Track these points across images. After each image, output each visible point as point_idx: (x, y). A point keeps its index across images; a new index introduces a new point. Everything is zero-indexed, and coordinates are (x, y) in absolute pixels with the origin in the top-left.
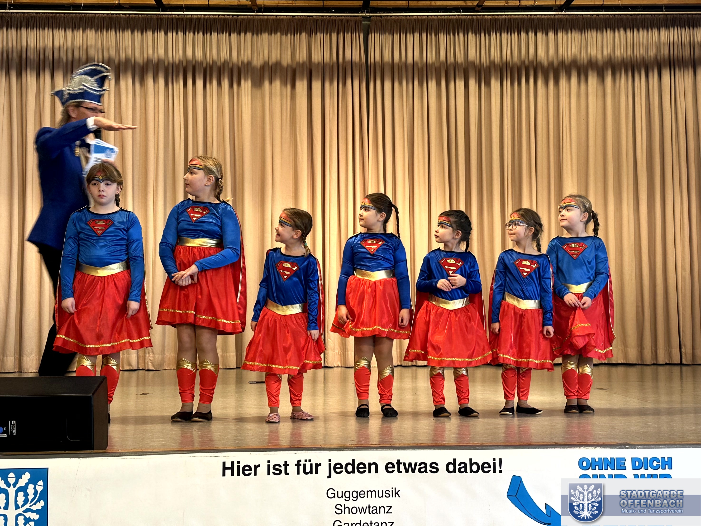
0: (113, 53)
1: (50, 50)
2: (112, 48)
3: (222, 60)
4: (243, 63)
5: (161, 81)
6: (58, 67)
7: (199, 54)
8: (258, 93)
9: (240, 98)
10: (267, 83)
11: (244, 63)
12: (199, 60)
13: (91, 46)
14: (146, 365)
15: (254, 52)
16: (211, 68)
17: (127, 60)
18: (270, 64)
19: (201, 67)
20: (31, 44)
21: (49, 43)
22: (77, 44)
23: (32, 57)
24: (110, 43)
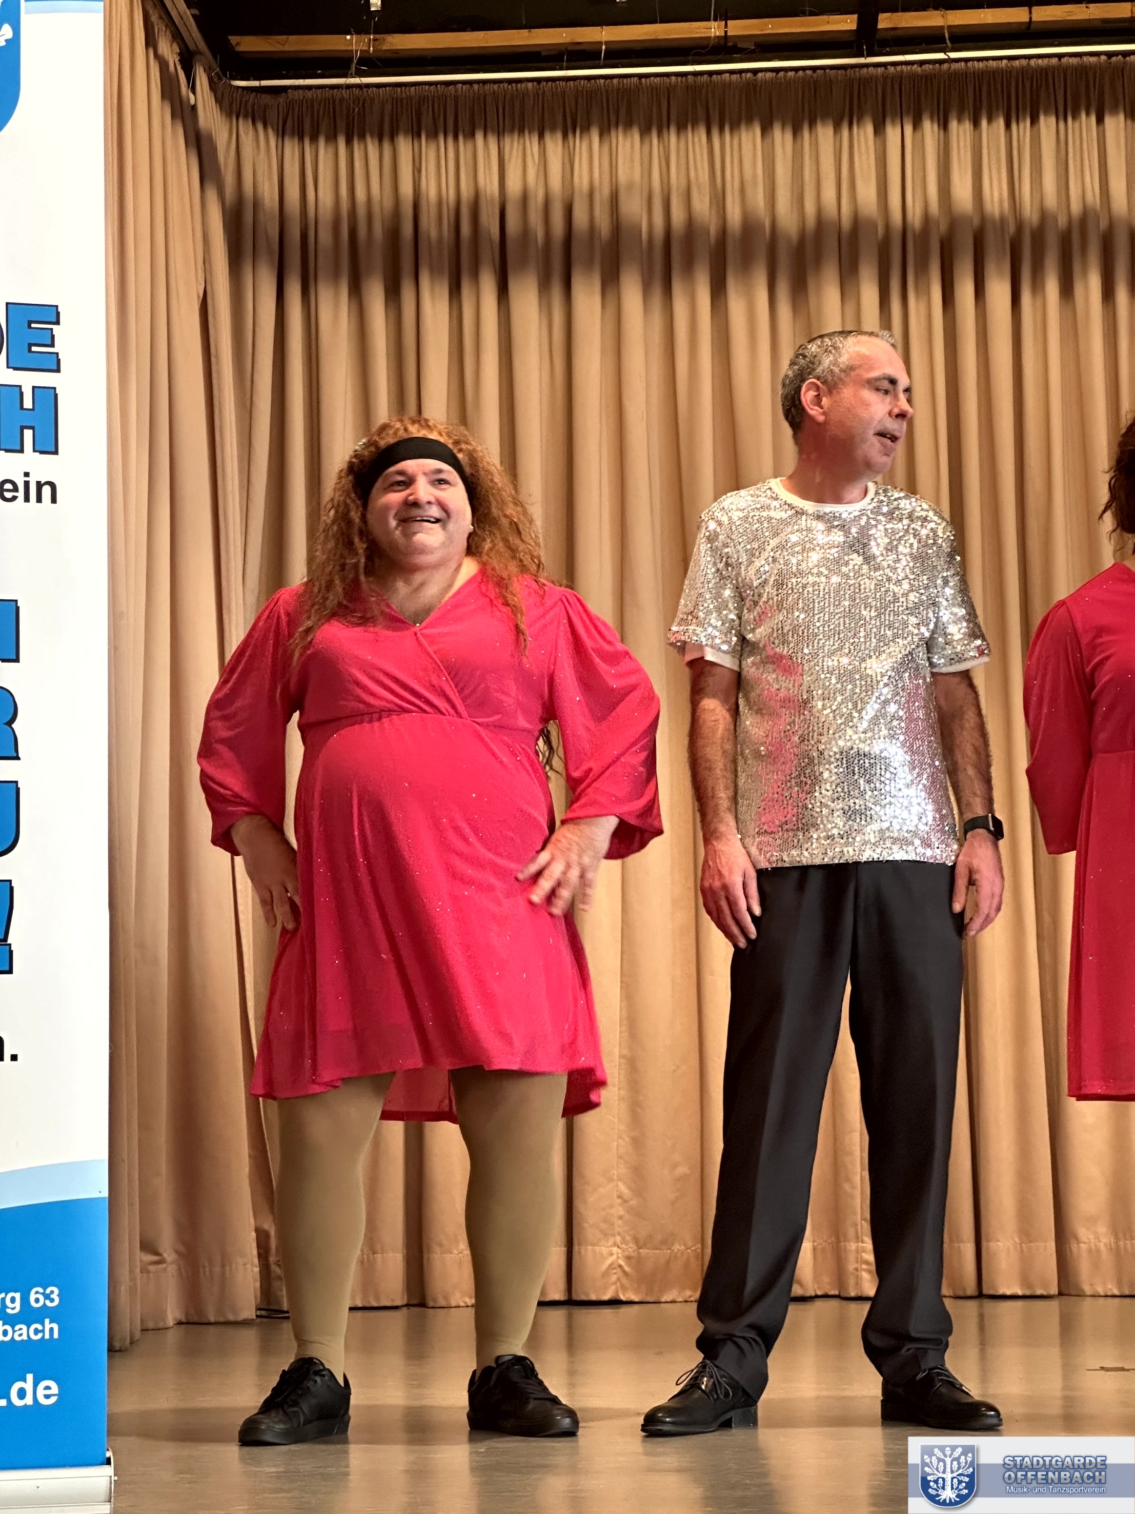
0: (702, 205)
1: (493, 206)
2: (699, 187)
3: (1076, 208)
5: (869, 293)
6: (523, 264)
7: (996, 194)
12: (997, 213)
13: (630, 186)
14: (851, 1282)
16: (1039, 236)
17: (749, 227)
19: (1003, 235)
20: (430, 190)
21: (489, 184)
22: (581, 180)
23: (434, 234)
24: (692, 174)
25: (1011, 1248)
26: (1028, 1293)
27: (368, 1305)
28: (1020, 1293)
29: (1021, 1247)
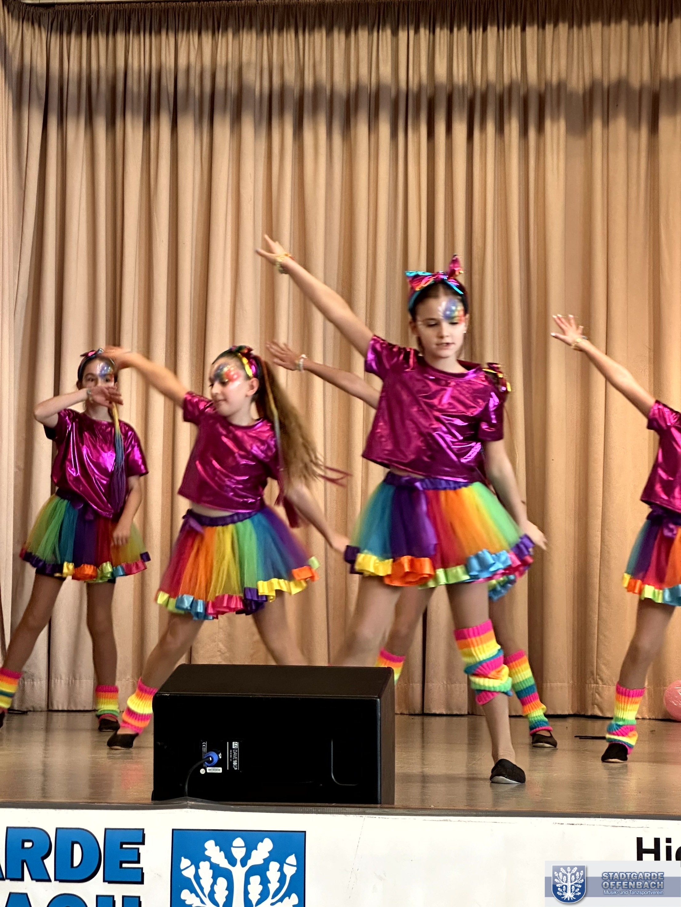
0: (290, 76)
1: (170, 73)
3: (506, 81)
4: (548, 84)
5: (385, 129)
6: (185, 109)
7: (461, 72)
8: (579, 144)
9: (541, 158)
10: (598, 125)
11: (551, 85)
12: (461, 83)
13: (249, 63)
15: (572, 60)
17: (317, 89)
18: (606, 84)
19: (464, 97)
20: (134, 63)
21: (168, 61)
22: (221, 60)
23: (135, 89)
24: (285, 57)
25: (441, 687)
26: (449, 713)
27: (70, 709)
28: (444, 713)
29: (447, 686)
